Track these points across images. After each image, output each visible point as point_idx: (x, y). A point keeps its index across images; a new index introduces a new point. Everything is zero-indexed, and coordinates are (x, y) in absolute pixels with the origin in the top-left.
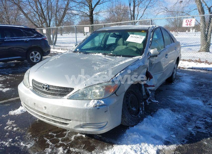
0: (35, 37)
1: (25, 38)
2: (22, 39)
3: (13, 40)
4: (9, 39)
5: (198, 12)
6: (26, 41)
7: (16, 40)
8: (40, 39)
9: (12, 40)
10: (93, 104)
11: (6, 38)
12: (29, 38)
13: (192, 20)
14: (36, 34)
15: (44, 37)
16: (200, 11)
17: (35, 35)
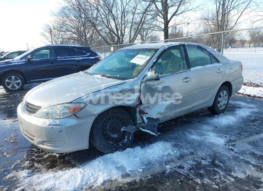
0: (88, 56)
1: (78, 57)
2: (74, 59)
3: (66, 59)
4: (61, 58)
6: (78, 60)
7: (68, 59)
8: (93, 58)
9: (64, 59)
11: (59, 57)
12: (81, 57)
14: (90, 53)
15: (98, 56)
17: (88, 54)
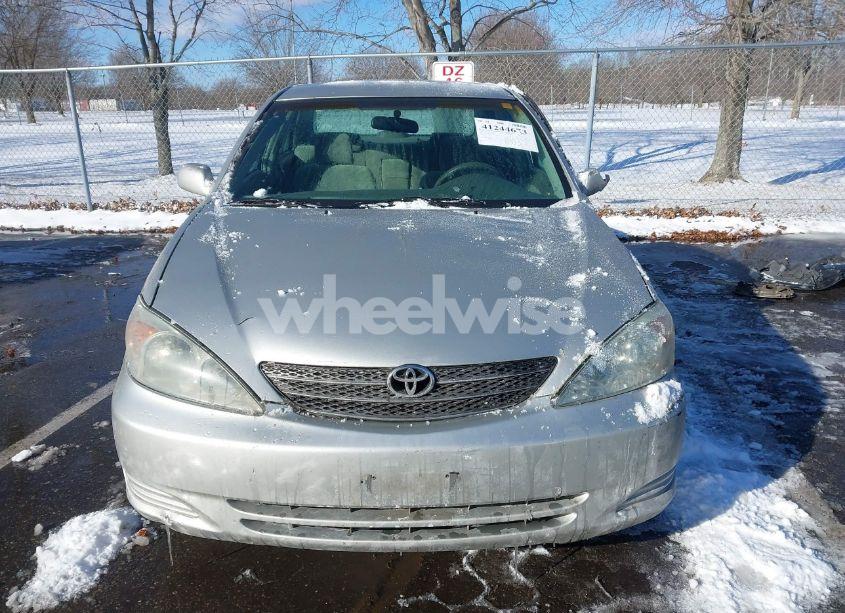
5: (416, 39)
10: (661, 401)
13: (462, 68)
16: (423, 37)
